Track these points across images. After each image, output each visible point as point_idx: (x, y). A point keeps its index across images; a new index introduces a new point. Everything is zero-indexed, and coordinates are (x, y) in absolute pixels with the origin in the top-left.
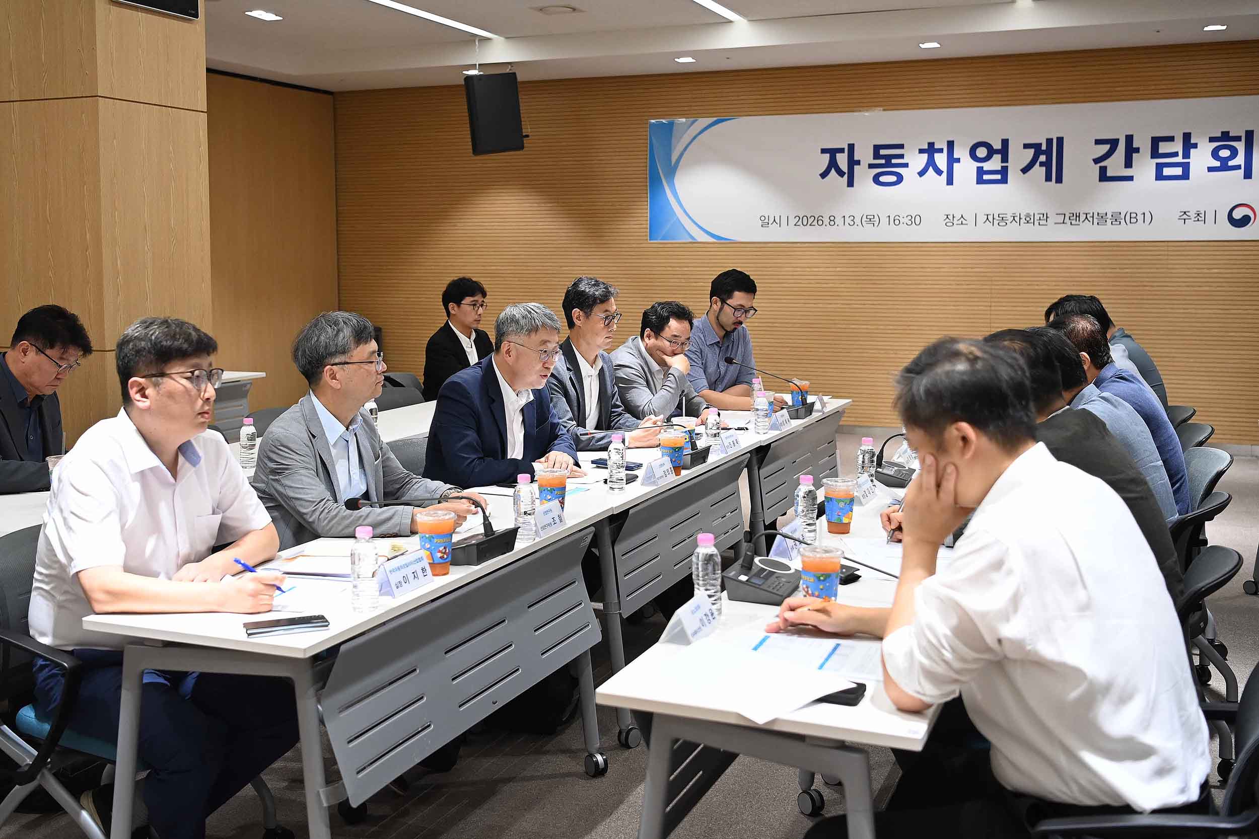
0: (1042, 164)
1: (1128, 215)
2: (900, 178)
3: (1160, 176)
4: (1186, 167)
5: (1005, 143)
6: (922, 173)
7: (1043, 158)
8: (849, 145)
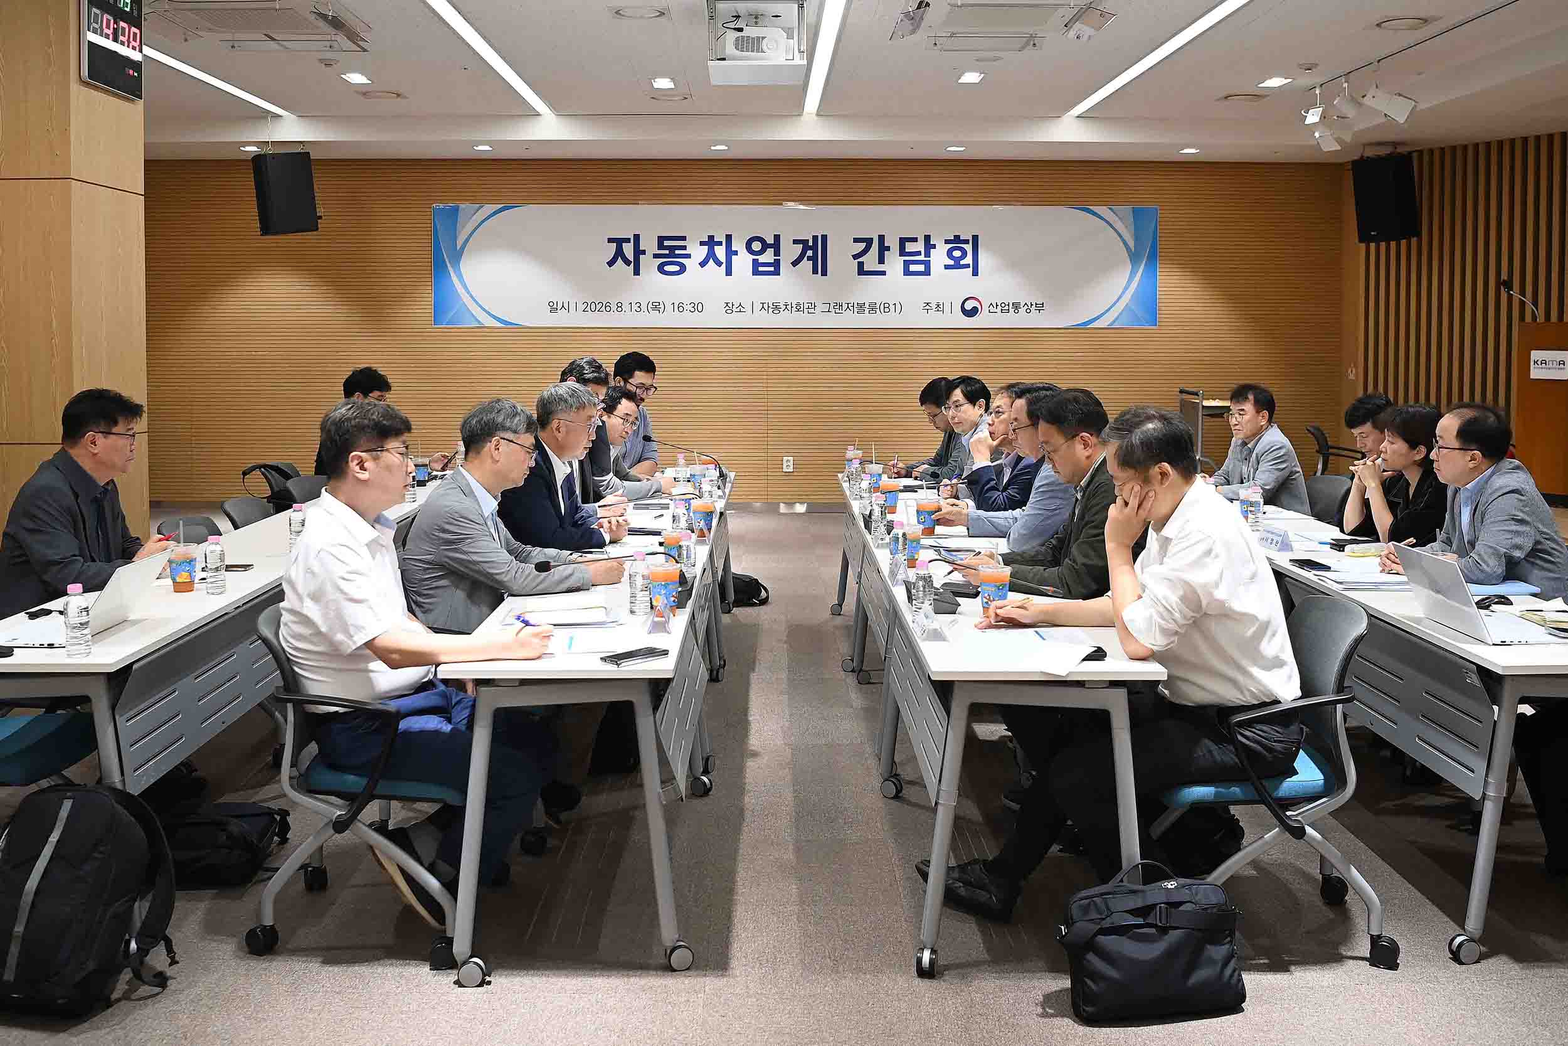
0: (809, 259)
1: (882, 305)
2: (683, 269)
3: (907, 272)
4: (927, 264)
5: (777, 238)
6: (703, 264)
7: (810, 253)
8: (634, 235)
